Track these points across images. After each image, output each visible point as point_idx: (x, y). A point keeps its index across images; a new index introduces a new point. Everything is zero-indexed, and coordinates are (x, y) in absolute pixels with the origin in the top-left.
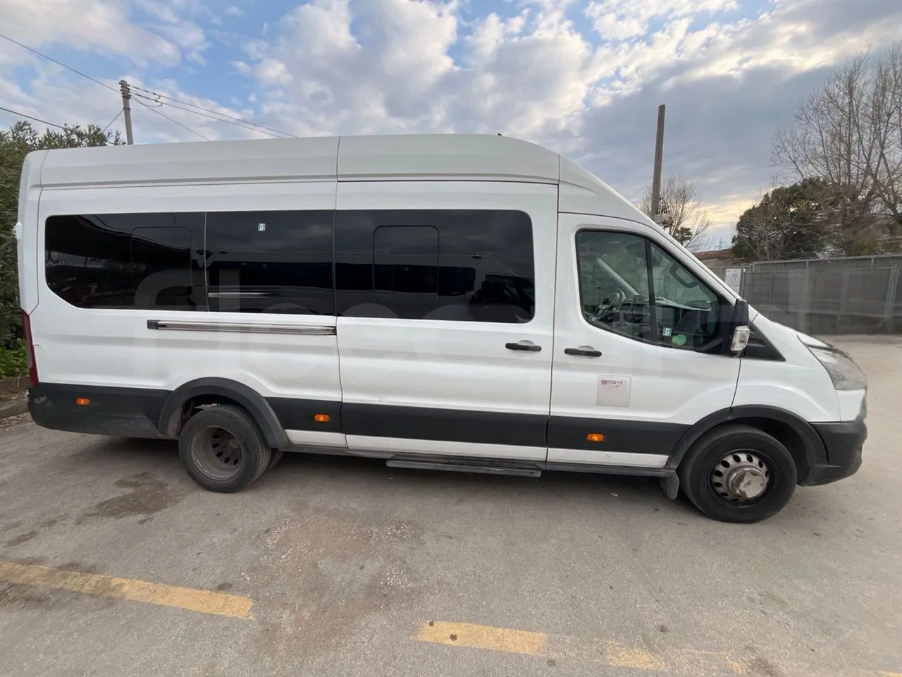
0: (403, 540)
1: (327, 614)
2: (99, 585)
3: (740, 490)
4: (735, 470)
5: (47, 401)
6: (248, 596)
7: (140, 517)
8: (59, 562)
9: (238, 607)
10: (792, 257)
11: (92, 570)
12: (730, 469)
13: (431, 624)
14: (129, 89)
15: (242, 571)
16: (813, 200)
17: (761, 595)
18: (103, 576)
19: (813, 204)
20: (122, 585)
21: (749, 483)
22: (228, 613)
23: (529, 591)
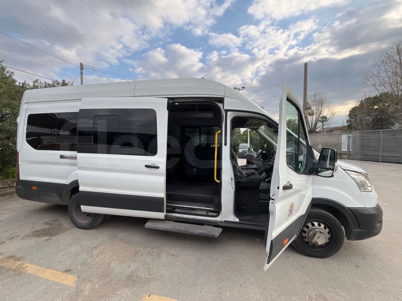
0: (151, 255)
1: (106, 287)
2: (19, 266)
3: (315, 241)
4: (311, 230)
5: (22, 187)
6: (76, 276)
7: (47, 238)
8: (8, 255)
9: (70, 280)
10: (376, 129)
11: (19, 259)
12: (309, 230)
13: (149, 296)
14: (83, 66)
15: (78, 265)
16: (386, 102)
17: (316, 295)
18: (22, 262)
19: (386, 104)
20: (27, 267)
21: (319, 237)
22: (65, 282)
23: (200, 284)
